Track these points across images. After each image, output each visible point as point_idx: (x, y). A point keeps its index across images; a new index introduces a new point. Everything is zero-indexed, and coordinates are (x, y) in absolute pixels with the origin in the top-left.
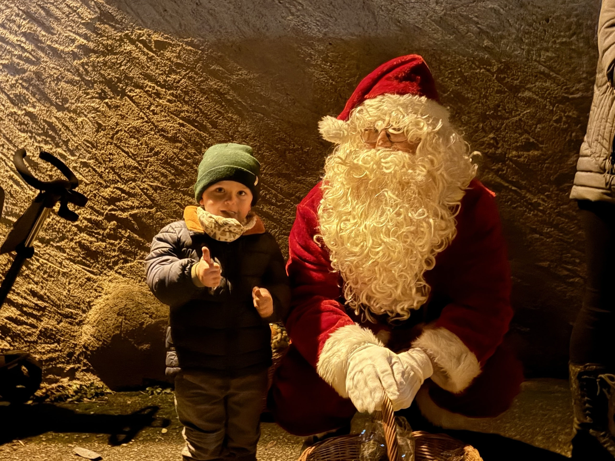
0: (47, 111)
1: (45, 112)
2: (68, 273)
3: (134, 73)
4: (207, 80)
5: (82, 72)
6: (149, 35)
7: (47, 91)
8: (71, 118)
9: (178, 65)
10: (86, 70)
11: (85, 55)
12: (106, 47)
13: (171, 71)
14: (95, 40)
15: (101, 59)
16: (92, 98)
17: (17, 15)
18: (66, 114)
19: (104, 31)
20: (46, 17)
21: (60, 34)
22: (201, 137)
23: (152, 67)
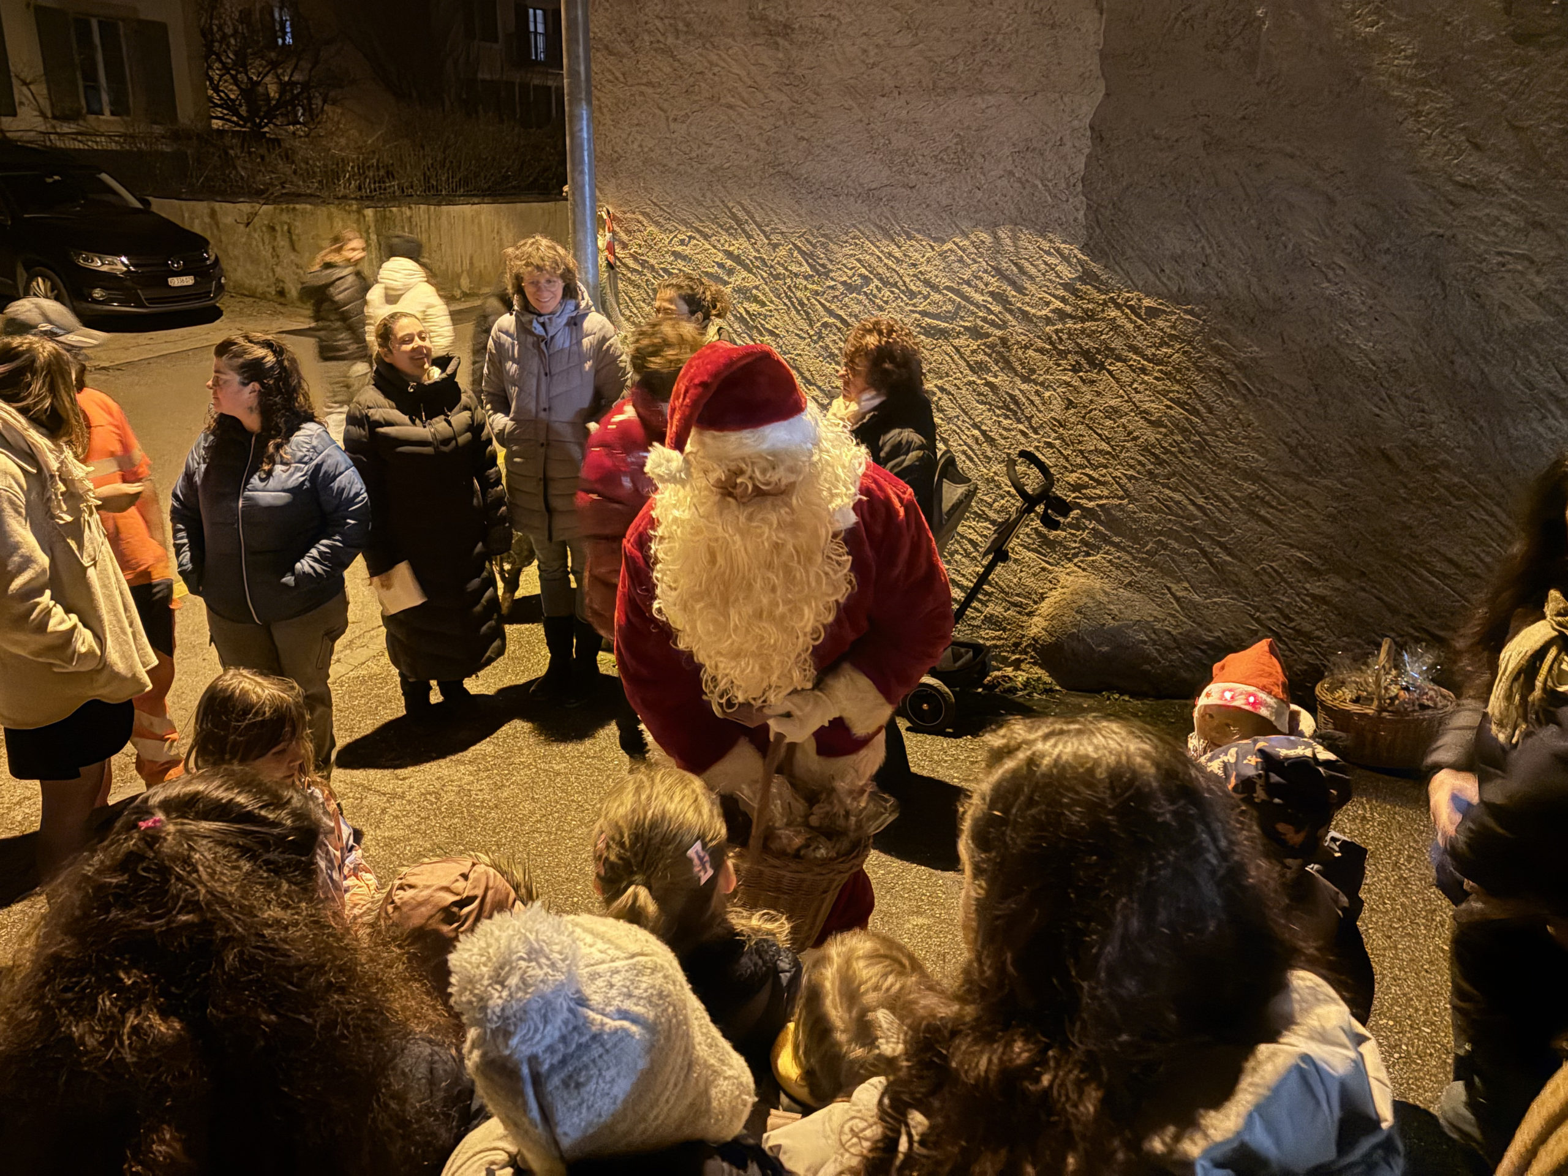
0: (1010, 382)
1: (1008, 382)
3: (1117, 344)
4: (1207, 356)
5: (1055, 340)
6: (1139, 300)
7: (1012, 359)
8: (1037, 391)
9: (1171, 336)
10: (1060, 338)
11: (1059, 320)
12: (1085, 311)
13: (1163, 344)
14: (1074, 303)
15: (1078, 326)
16: (1064, 370)
17: (985, 271)
18: (1031, 387)
19: (1085, 293)
20: (1019, 275)
21: (1032, 296)
22: (1191, 422)
23: (1140, 338)
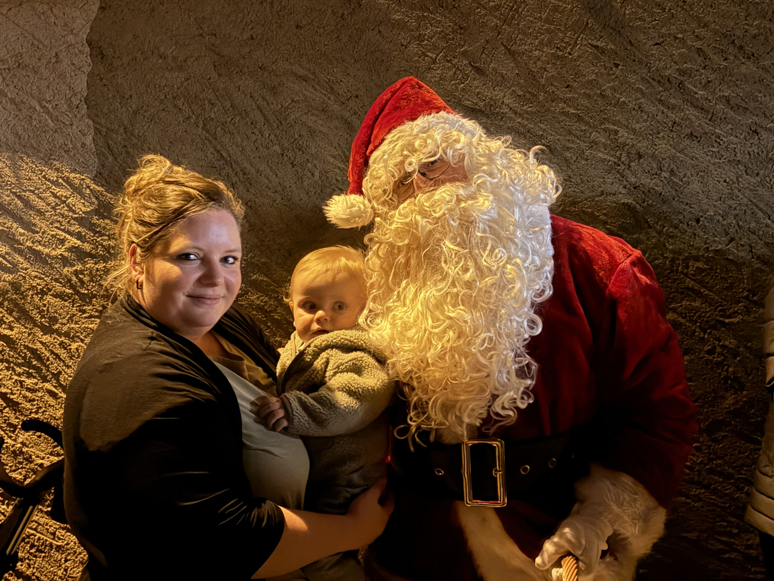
0: (29, 334)
1: (26, 335)
2: (63, 547)
4: (247, 294)
5: (76, 283)
7: (28, 307)
8: (61, 344)
10: (81, 280)
11: (78, 260)
12: (107, 249)
14: (92, 240)
15: (101, 266)
16: (91, 317)
18: (55, 338)
19: (104, 228)
20: (24, 210)
21: (44, 233)
